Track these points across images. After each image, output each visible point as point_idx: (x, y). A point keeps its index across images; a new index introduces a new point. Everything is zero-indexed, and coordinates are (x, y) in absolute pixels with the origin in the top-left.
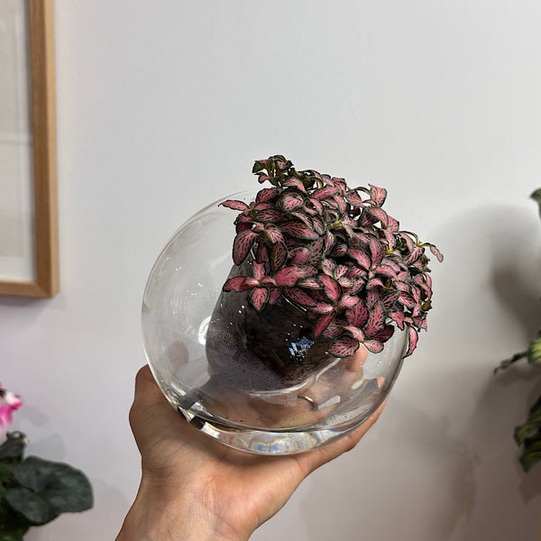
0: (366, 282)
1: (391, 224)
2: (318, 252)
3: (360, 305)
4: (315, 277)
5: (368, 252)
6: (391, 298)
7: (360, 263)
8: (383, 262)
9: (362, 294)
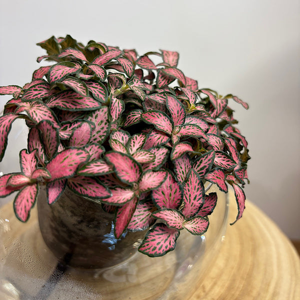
0: (170, 149)
1: (190, 83)
2: (103, 125)
3: (168, 182)
4: (102, 157)
5: (167, 112)
6: (205, 162)
7: (159, 127)
8: (187, 121)
9: (169, 166)
